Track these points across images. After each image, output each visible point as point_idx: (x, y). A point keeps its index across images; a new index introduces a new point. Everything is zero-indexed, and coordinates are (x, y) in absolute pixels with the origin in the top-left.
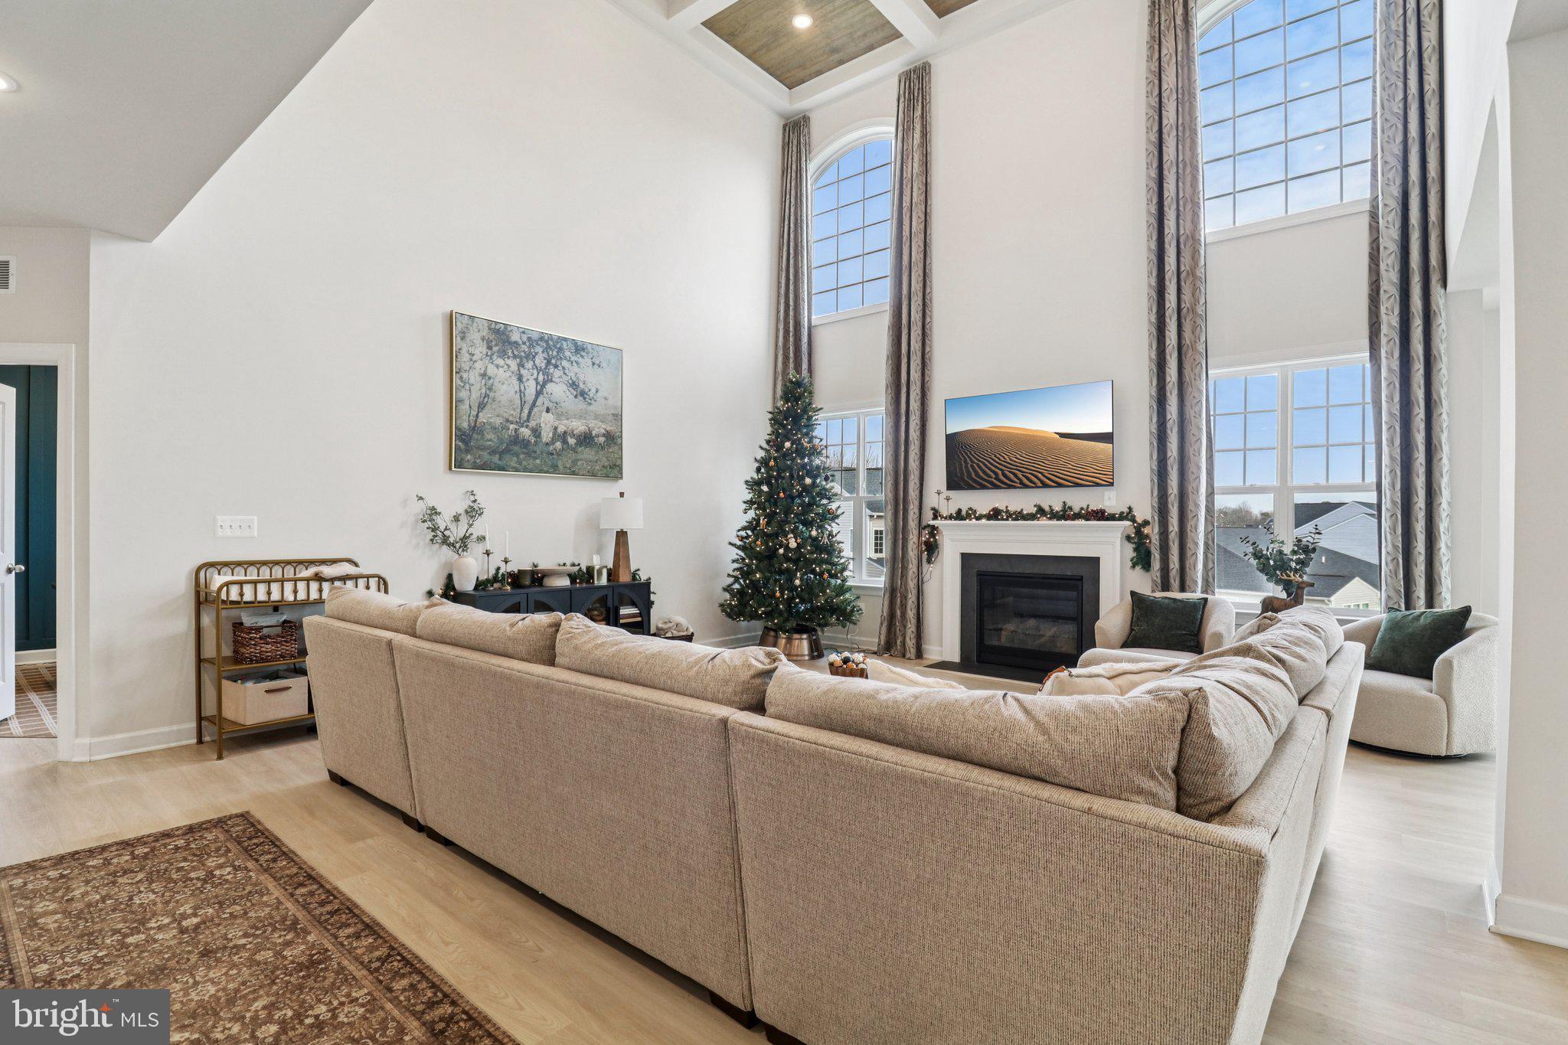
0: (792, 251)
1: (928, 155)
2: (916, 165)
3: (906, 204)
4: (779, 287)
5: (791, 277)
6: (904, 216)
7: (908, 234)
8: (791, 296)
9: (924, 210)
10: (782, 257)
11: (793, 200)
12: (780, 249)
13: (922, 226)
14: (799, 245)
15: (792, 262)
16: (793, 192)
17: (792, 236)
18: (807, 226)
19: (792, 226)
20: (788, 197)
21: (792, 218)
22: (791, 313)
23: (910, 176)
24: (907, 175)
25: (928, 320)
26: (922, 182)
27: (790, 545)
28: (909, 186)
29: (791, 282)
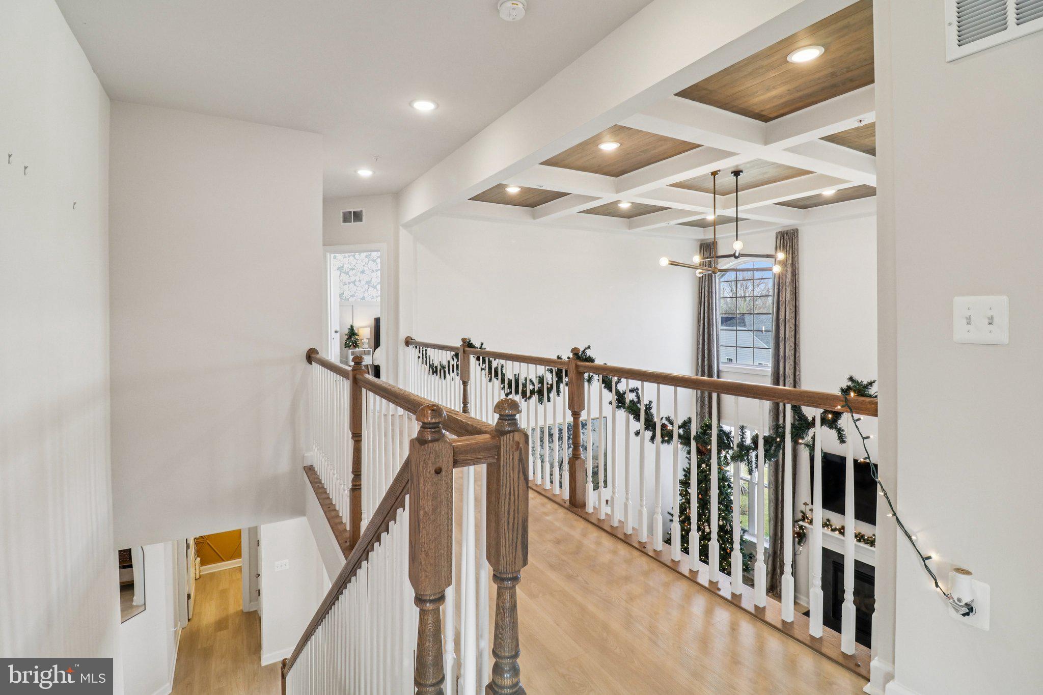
0: (706, 324)
1: (797, 289)
2: (788, 295)
3: (782, 317)
4: (698, 344)
5: (706, 340)
6: (780, 325)
7: (783, 336)
8: (706, 352)
9: (794, 323)
10: (700, 326)
11: (706, 293)
12: (699, 321)
13: (793, 333)
14: (711, 320)
15: (706, 331)
16: (706, 288)
17: (706, 315)
18: (716, 310)
19: (706, 309)
20: (703, 291)
21: (706, 304)
22: (706, 362)
23: (784, 299)
24: (782, 299)
25: (797, 373)
26: (793, 305)
27: (706, 530)
28: (784, 306)
29: (706, 343)
